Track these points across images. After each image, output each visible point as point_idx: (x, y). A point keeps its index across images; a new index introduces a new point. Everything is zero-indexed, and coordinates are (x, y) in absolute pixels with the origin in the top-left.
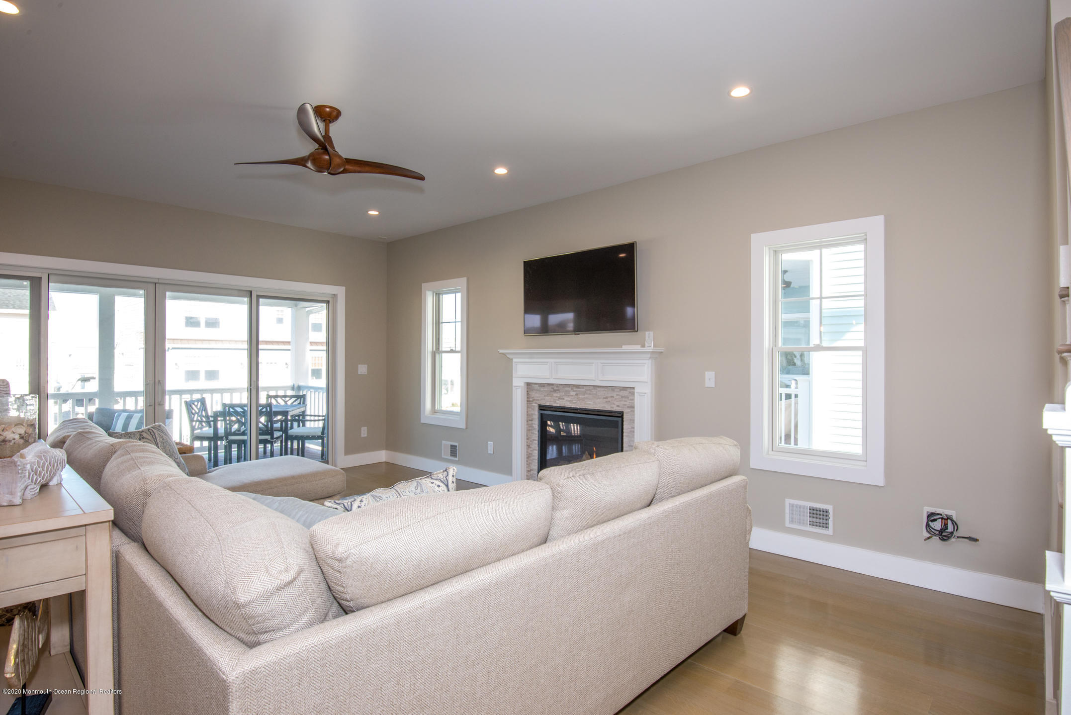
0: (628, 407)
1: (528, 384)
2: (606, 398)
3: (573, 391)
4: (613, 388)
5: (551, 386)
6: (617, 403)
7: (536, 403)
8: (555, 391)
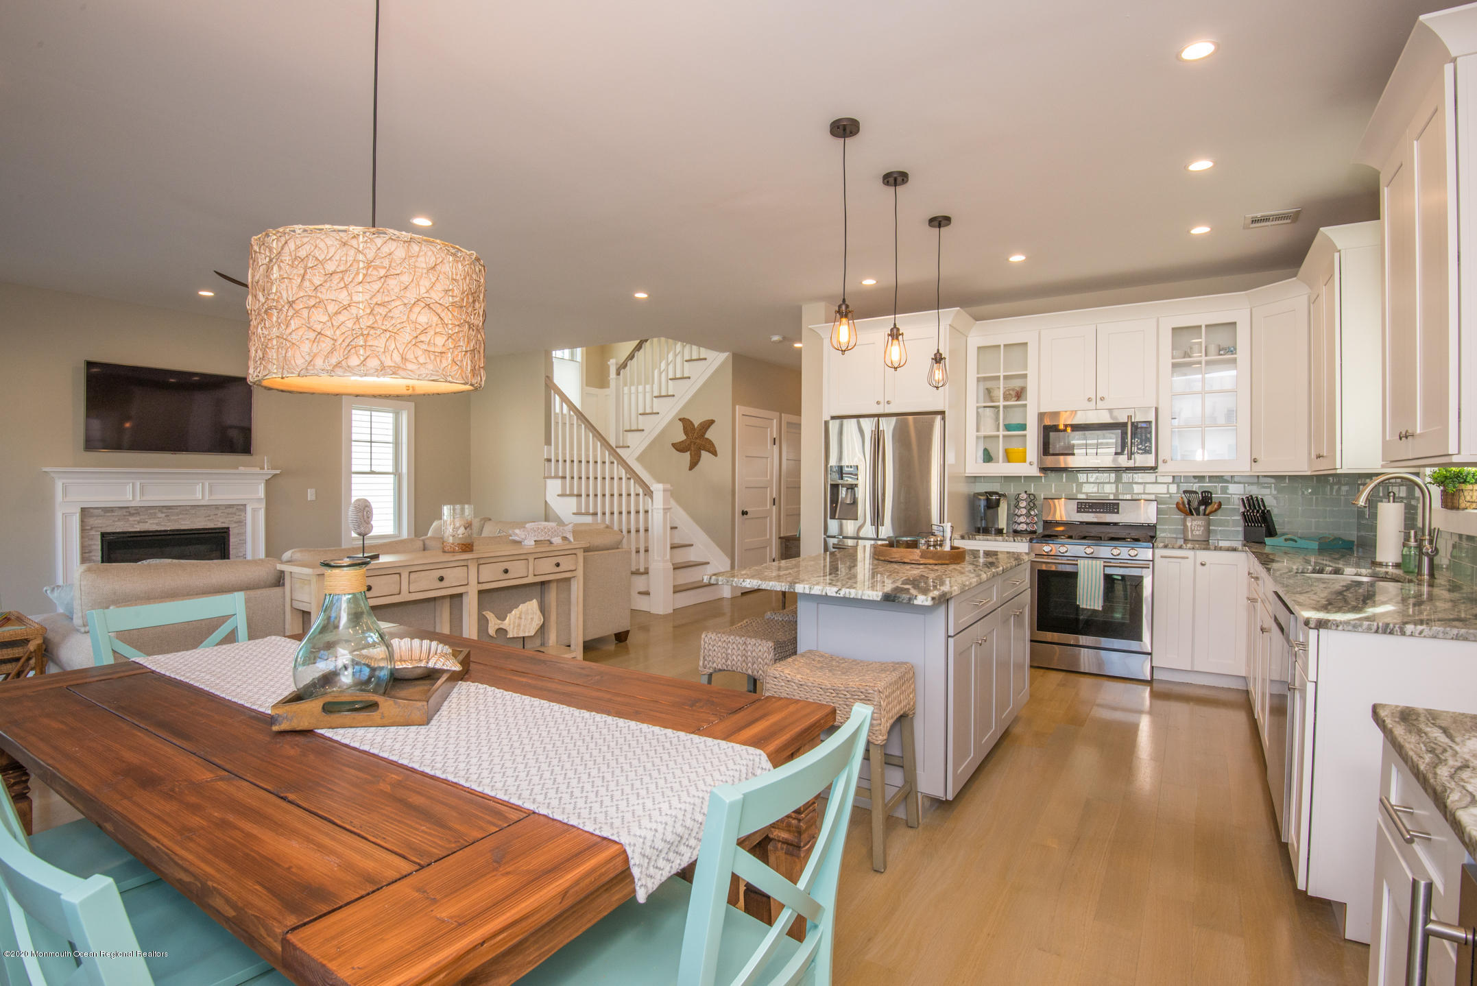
0: (236, 522)
1: (83, 510)
2: (209, 516)
3: (162, 513)
4: (217, 507)
5: (124, 510)
6: (222, 520)
7: (97, 531)
8: (131, 515)
